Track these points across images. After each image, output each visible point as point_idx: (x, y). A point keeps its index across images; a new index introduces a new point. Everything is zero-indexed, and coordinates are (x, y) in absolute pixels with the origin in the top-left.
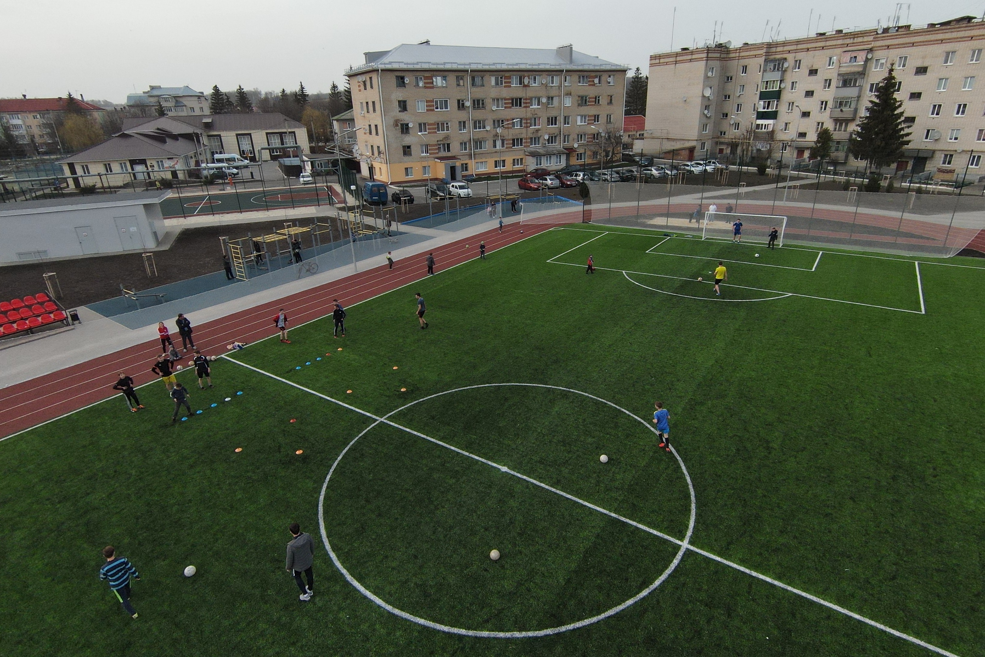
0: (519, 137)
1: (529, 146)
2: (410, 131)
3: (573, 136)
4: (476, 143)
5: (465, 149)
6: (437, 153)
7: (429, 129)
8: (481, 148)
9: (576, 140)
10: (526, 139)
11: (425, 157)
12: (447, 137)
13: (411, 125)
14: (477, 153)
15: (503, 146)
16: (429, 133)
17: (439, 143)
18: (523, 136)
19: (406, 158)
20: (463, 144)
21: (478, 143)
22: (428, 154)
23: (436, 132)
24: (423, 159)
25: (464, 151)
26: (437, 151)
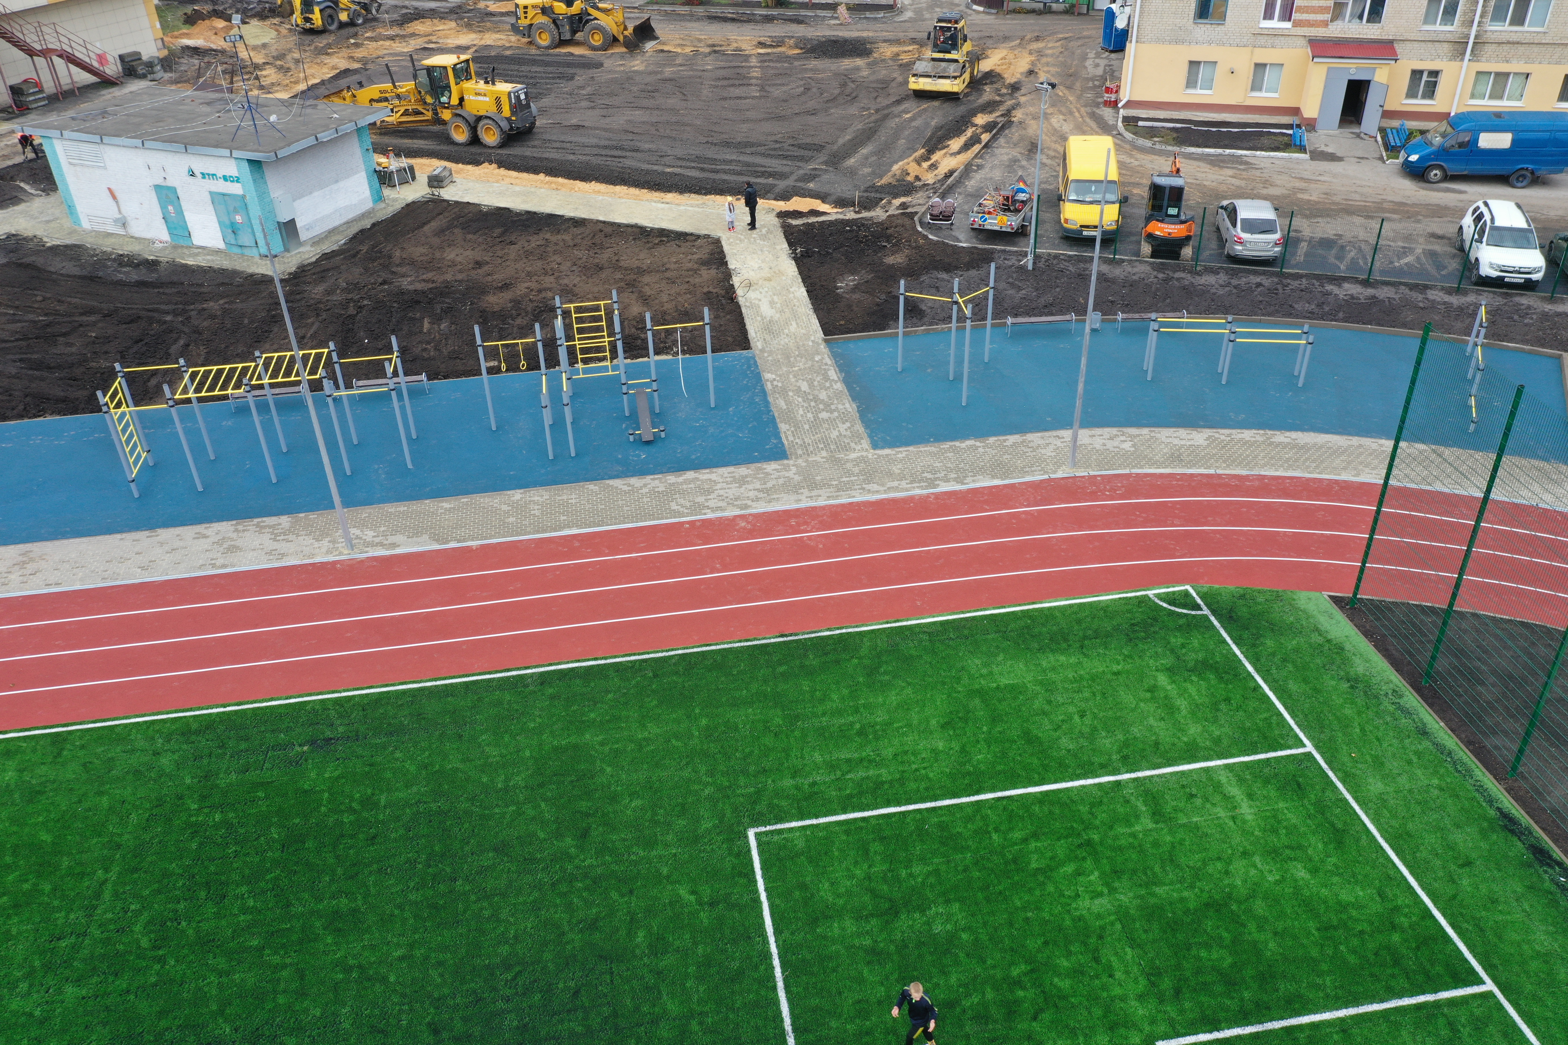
5: (1447, 20)
6: (1325, 24)
8: (1519, 20)
11: (1275, 34)
14: (1493, 37)
19: (1204, 30)
20: (1443, 4)
22: (1288, 25)
24: (1262, 40)
25: (1438, 27)
26: (1328, 17)
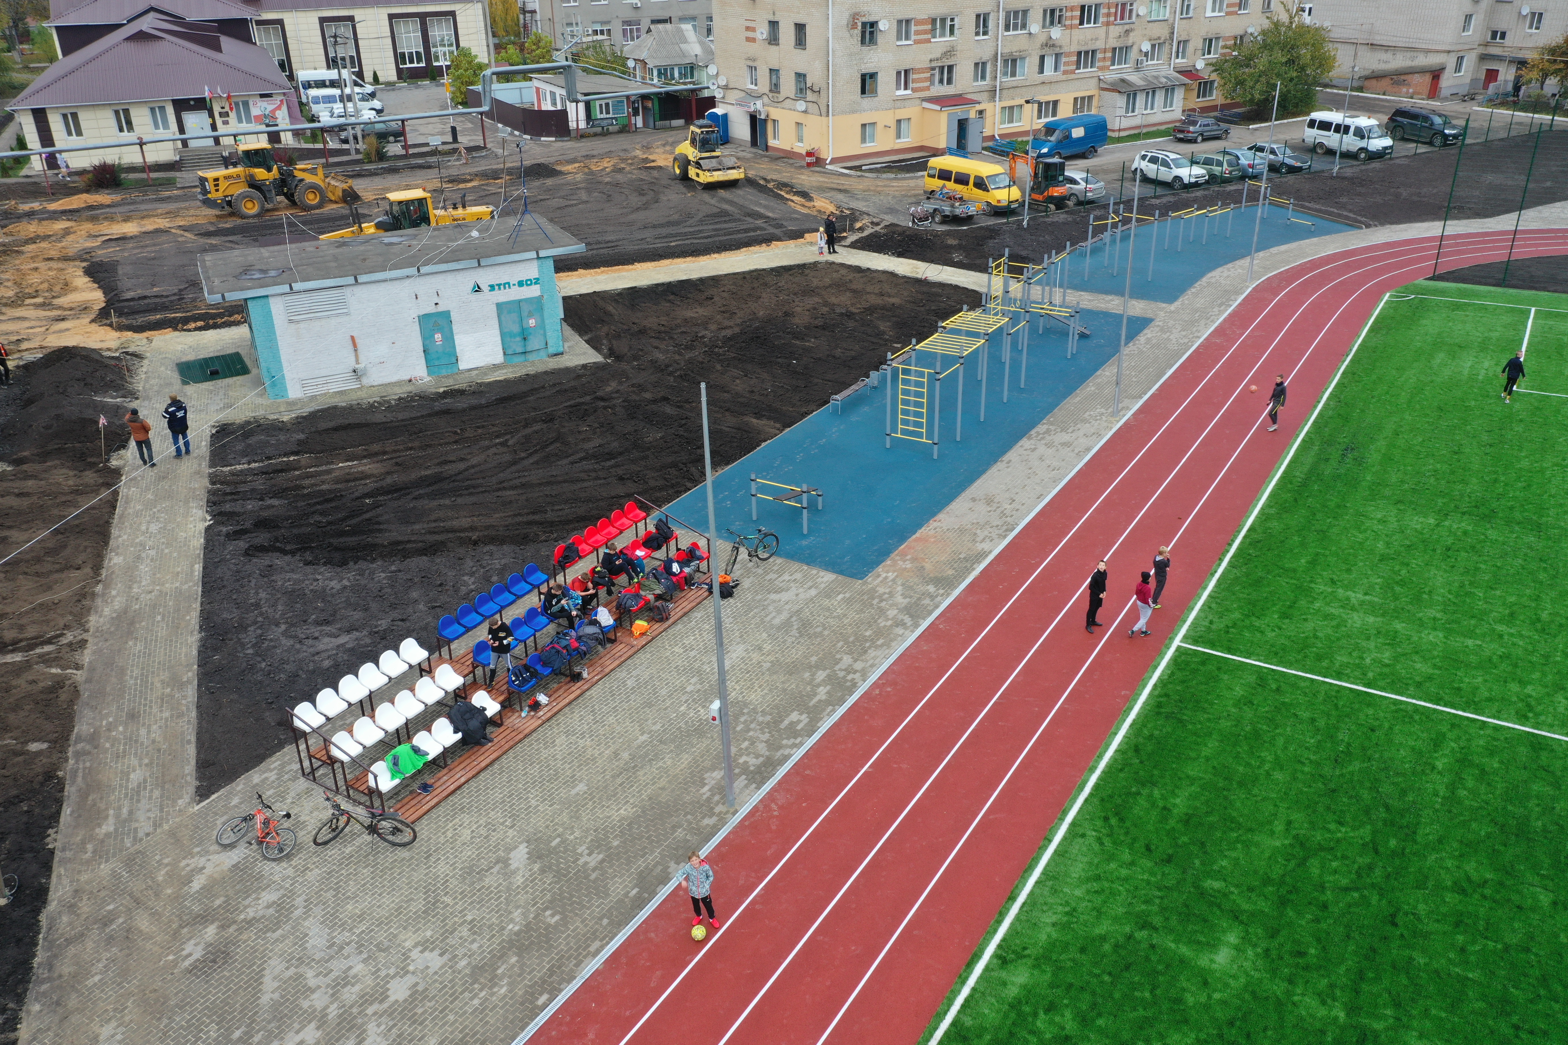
0: (1090, 47)
1: (1108, 68)
2: (880, 39)
3: (1196, 43)
4: (1006, 61)
5: (983, 77)
6: (928, 88)
7: (917, 33)
8: (1013, 74)
9: (1200, 52)
10: (1105, 51)
11: (904, 99)
12: (950, 52)
13: (882, 26)
14: (1005, 85)
15: (1056, 69)
16: (917, 42)
17: (934, 64)
18: (1099, 45)
19: (867, 102)
20: (980, 68)
21: (1012, 63)
22: (909, 92)
23: (929, 41)
24: (898, 103)
25: (980, 83)
26: (928, 84)
